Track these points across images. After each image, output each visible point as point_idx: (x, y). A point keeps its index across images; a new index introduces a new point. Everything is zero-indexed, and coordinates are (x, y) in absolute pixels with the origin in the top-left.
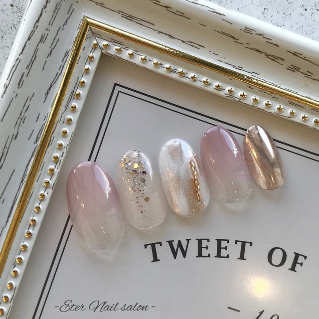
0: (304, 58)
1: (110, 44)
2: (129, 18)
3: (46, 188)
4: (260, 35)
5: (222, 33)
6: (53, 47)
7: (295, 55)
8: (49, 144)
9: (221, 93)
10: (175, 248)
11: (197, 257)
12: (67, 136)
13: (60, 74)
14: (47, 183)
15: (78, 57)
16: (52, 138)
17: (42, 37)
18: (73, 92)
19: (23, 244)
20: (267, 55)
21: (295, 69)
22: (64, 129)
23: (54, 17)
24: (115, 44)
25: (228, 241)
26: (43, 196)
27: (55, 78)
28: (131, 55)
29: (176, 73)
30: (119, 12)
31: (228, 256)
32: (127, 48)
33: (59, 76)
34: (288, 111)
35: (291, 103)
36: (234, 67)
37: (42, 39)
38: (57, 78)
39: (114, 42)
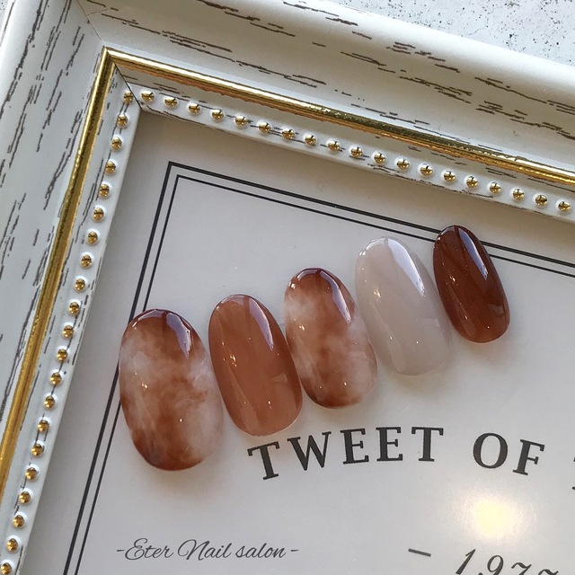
0: (508, 88)
1: (155, 93)
2: (185, 42)
3: (62, 362)
4: (424, 54)
5: (354, 55)
6: (51, 107)
7: (489, 83)
8: (60, 283)
9: (364, 164)
10: (305, 451)
11: (344, 463)
12: (91, 267)
13: (69, 156)
14: (63, 353)
15: (99, 122)
16: (65, 271)
17: (31, 92)
18: (95, 185)
19: (28, 467)
20: (440, 88)
21: (493, 108)
22: (85, 254)
23: (49, 55)
24: (163, 92)
25: (399, 430)
26: (57, 377)
27: (60, 164)
28: (194, 110)
29: (278, 134)
30: (166, 34)
31: (401, 458)
32: (186, 98)
33: (67, 160)
34: (486, 185)
35: (491, 171)
36: (382, 114)
37: (32, 96)
38: (64, 162)
39: (161, 88)
